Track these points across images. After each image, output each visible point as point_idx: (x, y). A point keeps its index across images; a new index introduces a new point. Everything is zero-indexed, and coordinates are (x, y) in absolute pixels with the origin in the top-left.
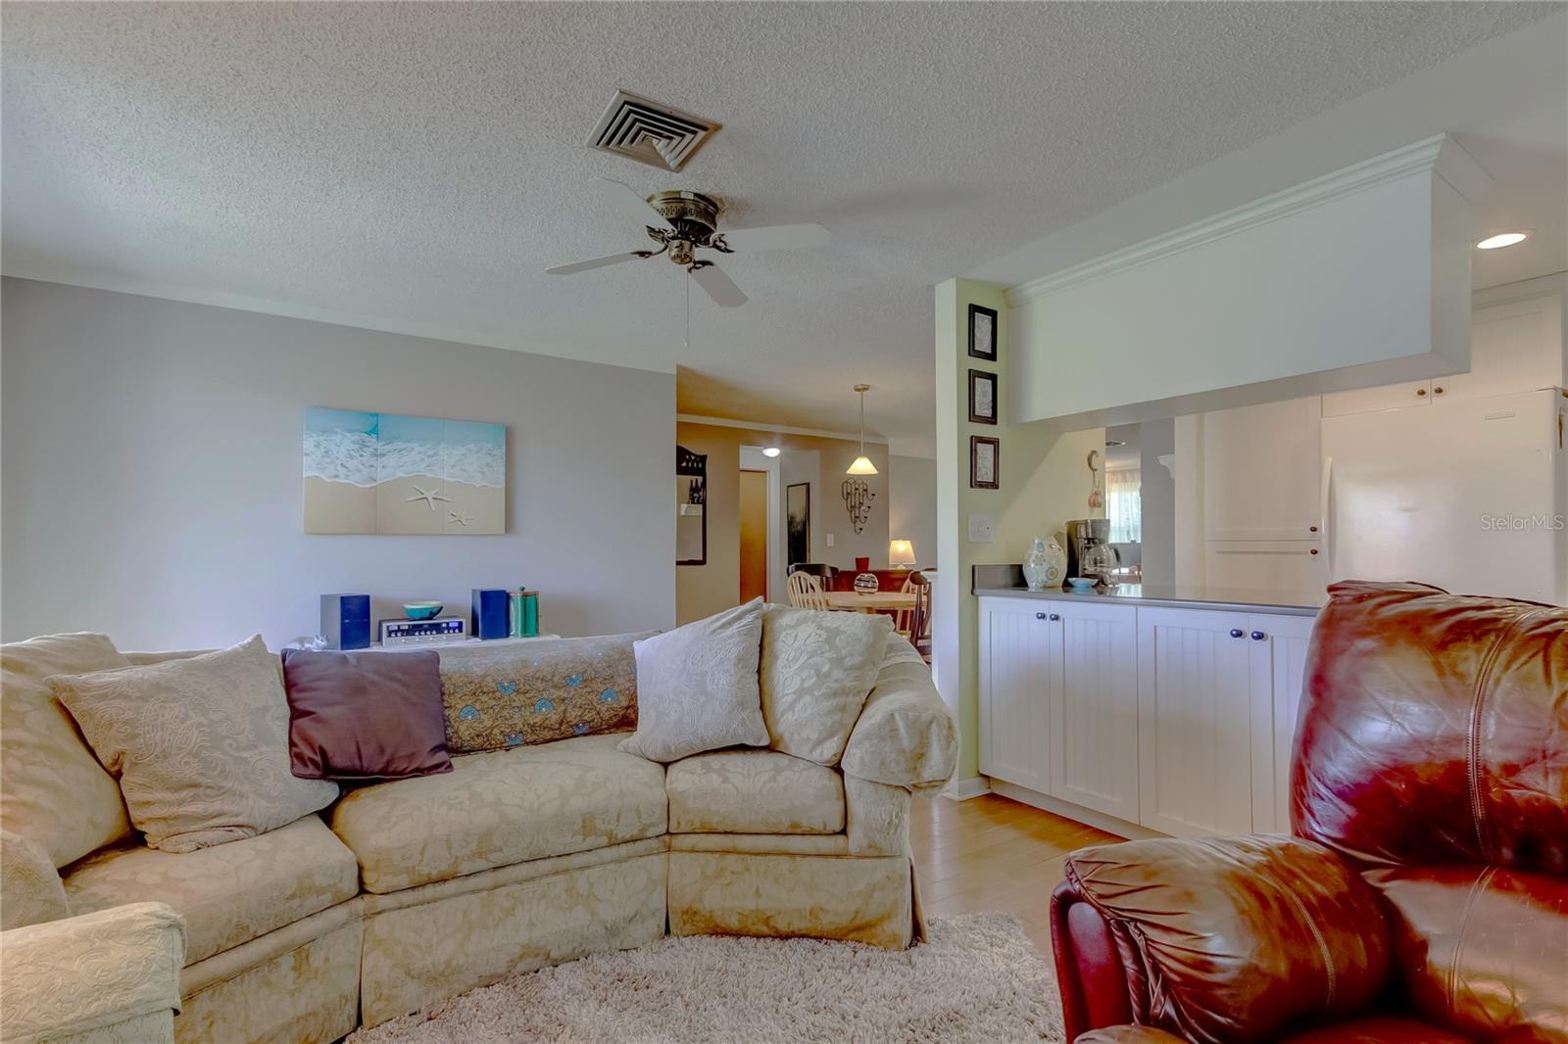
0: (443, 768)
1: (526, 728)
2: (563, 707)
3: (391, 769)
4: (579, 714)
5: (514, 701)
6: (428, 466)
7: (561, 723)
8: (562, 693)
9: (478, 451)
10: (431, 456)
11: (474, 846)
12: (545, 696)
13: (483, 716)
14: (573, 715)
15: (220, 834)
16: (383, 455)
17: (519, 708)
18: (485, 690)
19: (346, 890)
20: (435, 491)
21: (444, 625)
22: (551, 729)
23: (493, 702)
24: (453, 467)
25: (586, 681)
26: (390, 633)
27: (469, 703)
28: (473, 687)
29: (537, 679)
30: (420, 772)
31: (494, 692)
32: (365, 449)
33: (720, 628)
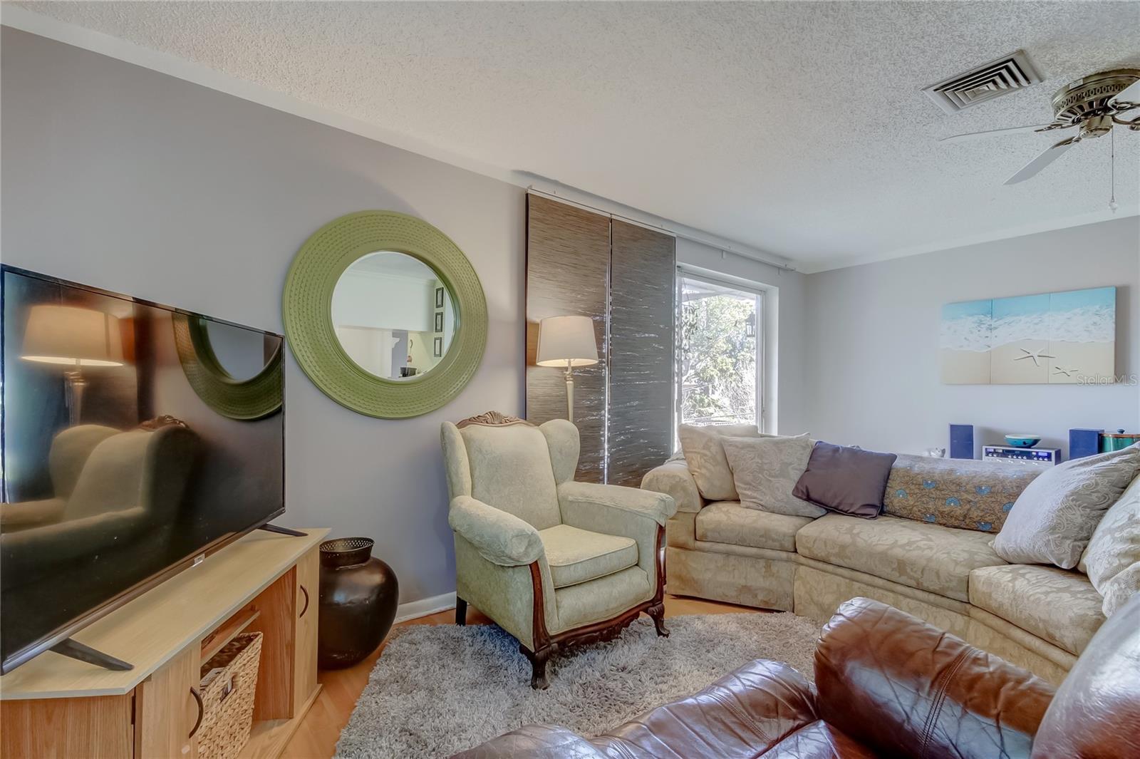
0: (868, 517)
1: (937, 513)
2: (968, 507)
3: (840, 508)
4: (981, 514)
5: (932, 494)
6: (1034, 332)
7: (965, 516)
8: (970, 497)
9: (1082, 314)
10: (1036, 324)
11: (837, 550)
12: (956, 496)
13: (909, 498)
14: (975, 514)
15: (754, 505)
16: (996, 328)
17: (935, 499)
18: (915, 482)
19: (786, 545)
20: (1040, 351)
21: (1034, 454)
22: (956, 519)
23: (917, 491)
24: (1058, 329)
25: (992, 493)
26: (987, 454)
27: (903, 488)
28: (907, 479)
29: (954, 483)
30: (854, 514)
31: (919, 485)
32: (982, 326)
33: (1079, 465)
